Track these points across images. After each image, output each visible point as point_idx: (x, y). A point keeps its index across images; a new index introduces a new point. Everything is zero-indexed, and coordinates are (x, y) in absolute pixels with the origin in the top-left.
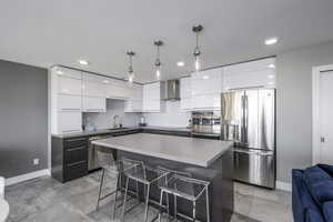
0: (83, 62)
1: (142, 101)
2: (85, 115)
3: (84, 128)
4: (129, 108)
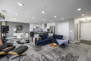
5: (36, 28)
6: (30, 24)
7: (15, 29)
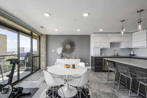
0: (101, 30)
1: (132, 42)
2: (101, 49)
3: (101, 54)
4: (123, 46)
5: (108, 46)
6: (92, 35)
7: (59, 51)
